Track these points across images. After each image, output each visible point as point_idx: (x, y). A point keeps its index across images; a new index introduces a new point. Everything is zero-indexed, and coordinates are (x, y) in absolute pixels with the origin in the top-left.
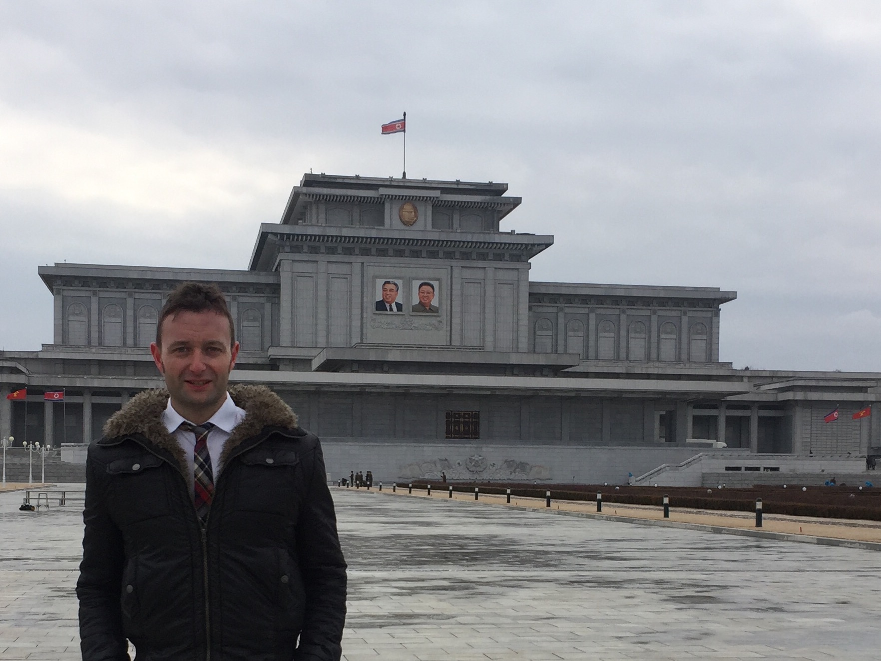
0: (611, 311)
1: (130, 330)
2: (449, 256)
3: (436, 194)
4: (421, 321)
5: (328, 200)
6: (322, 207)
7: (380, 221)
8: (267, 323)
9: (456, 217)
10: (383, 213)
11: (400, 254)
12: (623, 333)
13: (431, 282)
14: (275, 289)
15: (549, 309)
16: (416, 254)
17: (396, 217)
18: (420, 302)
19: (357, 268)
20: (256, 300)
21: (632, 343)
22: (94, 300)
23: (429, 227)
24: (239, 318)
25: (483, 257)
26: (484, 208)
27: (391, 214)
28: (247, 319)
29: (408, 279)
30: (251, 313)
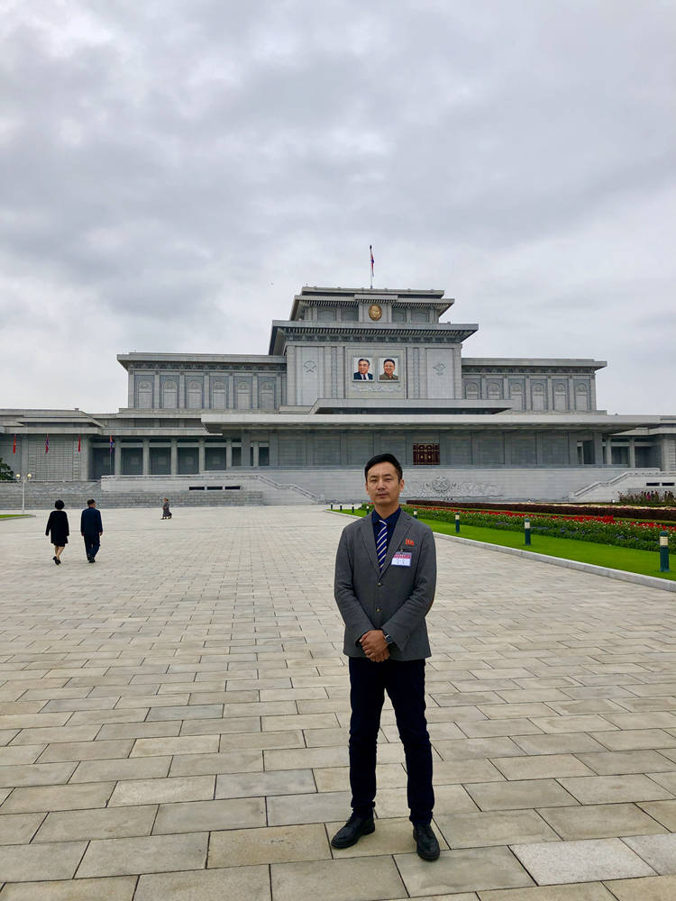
0: (519, 377)
1: (182, 397)
2: (405, 340)
3: (395, 298)
4: (387, 387)
5: (319, 304)
6: (315, 310)
7: (356, 317)
8: (279, 390)
9: (409, 315)
10: (357, 312)
11: (370, 340)
12: (528, 391)
13: (393, 359)
14: (283, 366)
15: (475, 377)
16: (381, 340)
17: (367, 315)
18: (385, 373)
19: (340, 350)
20: (270, 375)
22: (157, 377)
23: (390, 321)
24: (258, 388)
25: (428, 340)
26: (428, 307)
27: (363, 313)
28: (264, 389)
29: (376, 357)
30: (267, 384)
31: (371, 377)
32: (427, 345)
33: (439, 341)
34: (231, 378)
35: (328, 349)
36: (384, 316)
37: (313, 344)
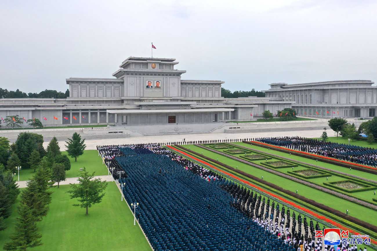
0: (198, 86)
1: (88, 93)
2: (163, 75)
3: (160, 61)
5: (135, 63)
6: (134, 65)
7: (147, 68)
8: (121, 90)
9: (164, 66)
10: (148, 66)
11: (152, 75)
12: (201, 91)
13: (159, 81)
14: (123, 83)
15: (185, 86)
16: (155, 75)
17: (151, 67)
18: (157, 86)
19: (142, 78)
20: (118, 85)
21: (203, 93)
22: (79, 86)
23: (158, 69)
24: (114, 90)
25: (170, 75)
26: (170, 65)
27: (150, 66)
28: (116, 90)
29: (154, 80)
30: (117, 89)
31: (152, 87)
32: (170, 77)
33: (174, 75)
34: (105, 86)
35: (138, 78)
36: (156, 67)
37: (133, 76)
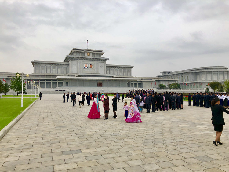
0: (117, 69)
2: (95, 60)
3: (93, 51)
4: (91, 70)
6: (76, 53)
7: (84, 55)
8: (67, 70)
9: (95, 55)
11: (87, 60)
13: (92, 64)
14: (69, 65)
15: (108, 68)
16: (90, 60)
19: (81, 62)
20: (65, 66)
21: (120, 73)
22: (40, 66)
23: (92, 56)
24: (63, 69)
25: (99, 61)
26: (99, 54)
27: (86, 54)
29: (89, 64)
30: (65, 68)
31: (87, 68)
33: (102, 61)
34: (57, 67)
35: (78, 62)
36: (90, 55)
37: (75, 60)
